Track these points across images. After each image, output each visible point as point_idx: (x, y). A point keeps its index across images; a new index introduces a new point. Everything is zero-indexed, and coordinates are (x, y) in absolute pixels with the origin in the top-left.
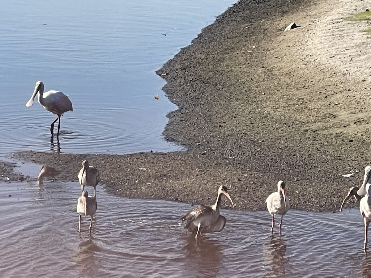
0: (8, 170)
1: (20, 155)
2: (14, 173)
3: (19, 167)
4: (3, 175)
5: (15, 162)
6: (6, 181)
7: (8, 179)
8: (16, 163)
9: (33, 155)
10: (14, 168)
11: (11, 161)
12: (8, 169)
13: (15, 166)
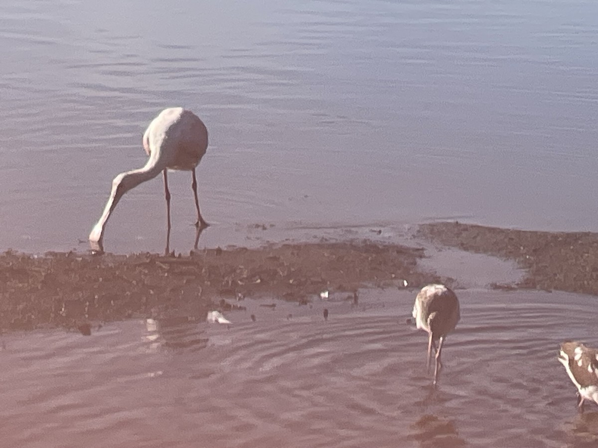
0: (405, 265)
1: (432, 232)
2: (420, 270)
3: (429, 257)
4: (393, 276)
5: (421, 247)
6: (402, 288)
7: (406, 284)
8: (423, 249)
9: (461, 233)
10: (418, 260)
11: (411, 244)
12: (406, 261)
13: (421, 257)
